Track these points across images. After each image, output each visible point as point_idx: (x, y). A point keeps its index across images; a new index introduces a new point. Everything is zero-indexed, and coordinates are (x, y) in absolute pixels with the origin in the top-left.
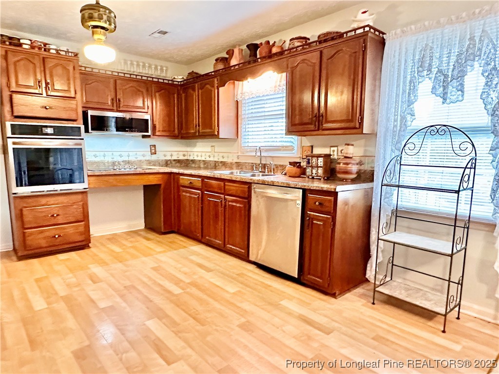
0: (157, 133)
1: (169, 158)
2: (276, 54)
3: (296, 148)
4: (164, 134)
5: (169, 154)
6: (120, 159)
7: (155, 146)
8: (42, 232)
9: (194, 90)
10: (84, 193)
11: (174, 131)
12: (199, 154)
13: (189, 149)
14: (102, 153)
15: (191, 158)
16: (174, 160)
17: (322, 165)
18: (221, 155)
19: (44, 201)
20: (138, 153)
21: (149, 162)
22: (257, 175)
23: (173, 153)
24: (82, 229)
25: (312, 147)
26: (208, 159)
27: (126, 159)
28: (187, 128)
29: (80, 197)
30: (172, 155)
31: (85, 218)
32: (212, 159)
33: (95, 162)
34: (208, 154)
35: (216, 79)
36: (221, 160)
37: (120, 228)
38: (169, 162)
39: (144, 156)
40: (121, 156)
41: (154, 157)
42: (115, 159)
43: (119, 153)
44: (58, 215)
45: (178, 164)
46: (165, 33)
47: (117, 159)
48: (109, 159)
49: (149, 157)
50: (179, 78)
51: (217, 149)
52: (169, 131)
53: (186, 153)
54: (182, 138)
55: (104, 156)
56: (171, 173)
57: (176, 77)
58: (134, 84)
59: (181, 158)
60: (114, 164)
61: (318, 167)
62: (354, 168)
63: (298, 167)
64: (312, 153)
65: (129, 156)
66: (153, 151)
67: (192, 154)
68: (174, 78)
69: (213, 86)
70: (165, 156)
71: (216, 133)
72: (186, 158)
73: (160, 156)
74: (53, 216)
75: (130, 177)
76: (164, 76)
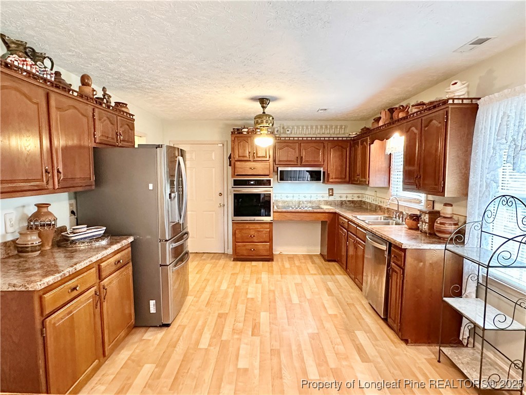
0: (331, 180)
1: (344, 199)
2: (401, 119)
3: (423, 201)
4: (337, 180)
5: (345, 195)
6: (304, 199)
7: (332, 189)
8: (245, 246)
9: (358, 146)
10: (271, 223)
11: (346, 177)
12: (368, 196)
13: (363, 192)
14: (292, 195)
15: (364, 200)
16: (349, 201)
17: (428, 221)
18: (380, 199)
19: (247, 226)
20: (318, 195)
21: (327, 203)
22: (390, 223)
23: (348, 195)
24: (268, 247)
25: (434, 202)
26: (373, 202)
28: (354, 176)
29: (268, 226)
30: (347, 197)
31: (270, 240)
32: (374, 203)
34: (373, 198)
35: (368, 138)
36: (380, 204)
37: (301, 250)
38: (344, 203)
39: (323, 197)
40: (305, 197)
41: (331, 198)
42: (301, 200)
43: (304, 195)
44: (254, 236)
45: (352, 205)
46: (326, 110)
47: (303, 199)
48: (296, 199)
49: (327, 198)
50: (353, 135)
51: (379, 195)
52: (341, 178)
53: (360, 195)
54: (352, 184)
55: (293, 197)
57: (351, 134)
58: (314, 145)
59: (356, 199)
60: (299, 202)
61: (426, 223)
63: (414, 220)
64: (433, 208)
65: (311, 197)
66: (331, 193)
67: (364, 195)
68: (350, 135)
69: (367, 143)
70: (341, 197)
71: (367, 183)
72: (360, 199)
73: (336, 198)
74: (251, 236)
75: (302, 214)
76: (342, 134)
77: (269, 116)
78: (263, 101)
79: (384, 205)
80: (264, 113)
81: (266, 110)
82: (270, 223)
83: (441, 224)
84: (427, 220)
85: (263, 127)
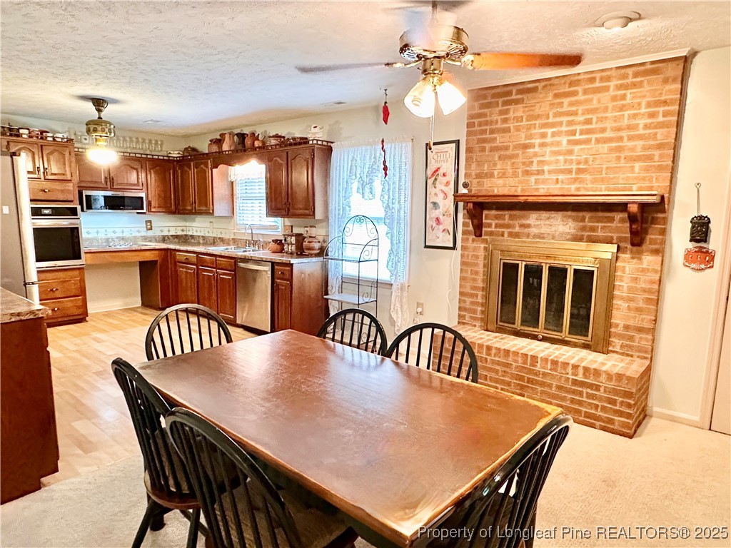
0: (153, 210)
1: (166, 233)
2: (258, 148)
3: (280, 227)
4: (160, 210)
5: (167, 229)
6: (114, 236)
7: (150, 221)
9: (190, 168)
10: (81, 269)
11: (171, 207)
12: (198, 229)
13: (187, 224)
15: (190, 233)
16: (172, 236)
18: (219, 231)
20: (133, 229)
21: (145, 238)
22: (248, 251)
23: (171, 229)
24: (80, 303)
25: (292, 226)
26: (207, 235)
27: (121, 235)
28: (184, 205)
29: (76, 273)
30: (169, 231)
31: (83, 292)
32: (210, 235)
33: (88, 239)
34: (207, 230)
35: (208, 160)
36: (220, 236)
38: (166, 238)
39: (139, 231)
40: (114, 232)
41: (150, 233)
42: (109, 236)
43: (113, 230)
44: (57, 290)
45: (176, 240)
47: (111, 235)
48: (102, 236)
49: (144, 233)
50: (175, 154)
51: (215, 226)
52: (165, 207)
53: (184, 228)
54: (179, 213)
55: (98, 232)
56: (167, 250)
57: (172, 152)
58: (128, 162)
59: (180, 233)
60: (107, 240)
61: (292, 244)
62: (317, 246)
63: (278, 244)
64: (292, 231)
65: (123, 232)
66: (149, 227)
67: (190, 229)
68: (169, 153)
69: (207, 167)
70: (162, 231)
71: (211, 211)
72: (185, 233)
73: (157, 232)
74: (52, 290)
75: (126, 253)
76: (158, 151)
77: (106, 122)
78: (99, 103)
79: (226, 236)
80: (100, 118)
81: (102, 115)
82: (79, 269)
83: (309, 242)
84: (294, 242)
85: (101, 136)
